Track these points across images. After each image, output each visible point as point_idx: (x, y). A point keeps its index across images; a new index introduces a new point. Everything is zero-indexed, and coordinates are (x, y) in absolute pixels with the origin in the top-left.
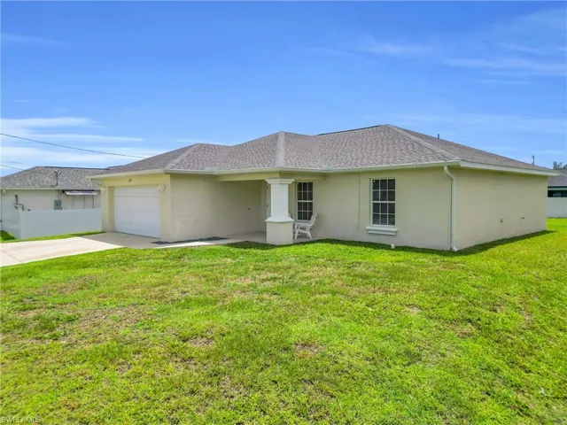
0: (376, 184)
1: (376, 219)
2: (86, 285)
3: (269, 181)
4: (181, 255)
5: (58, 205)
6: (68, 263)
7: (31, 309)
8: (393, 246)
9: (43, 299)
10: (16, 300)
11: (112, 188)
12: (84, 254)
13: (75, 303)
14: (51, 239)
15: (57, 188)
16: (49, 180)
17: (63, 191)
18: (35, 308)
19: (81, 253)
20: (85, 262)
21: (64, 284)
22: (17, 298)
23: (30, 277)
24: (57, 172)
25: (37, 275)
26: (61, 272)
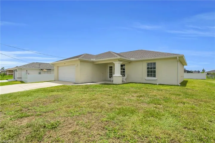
0: (148, 64)
1: (148, 75)
2: (56, 100)
3: (114, 63)
4: (87, 87)
5: (40, 73)
6: (44, 90)
7: (26, 117)
8: (158, 84)
9: (34, 109)
10: (18, 109)
11: (58, 67)
12: (50, 87)
13: (53, 111)
14: (37, 83)
15: (40, 68)
16: (37, 66)
17: (42, 69)
18: (28, 116)
19: (49, 87)
20: (51, 90)
21: (45, 100)
22: (19, 108)
23: (28, 96)
24: (40, 64)
25: (31, 95)
26: (42, 93)
